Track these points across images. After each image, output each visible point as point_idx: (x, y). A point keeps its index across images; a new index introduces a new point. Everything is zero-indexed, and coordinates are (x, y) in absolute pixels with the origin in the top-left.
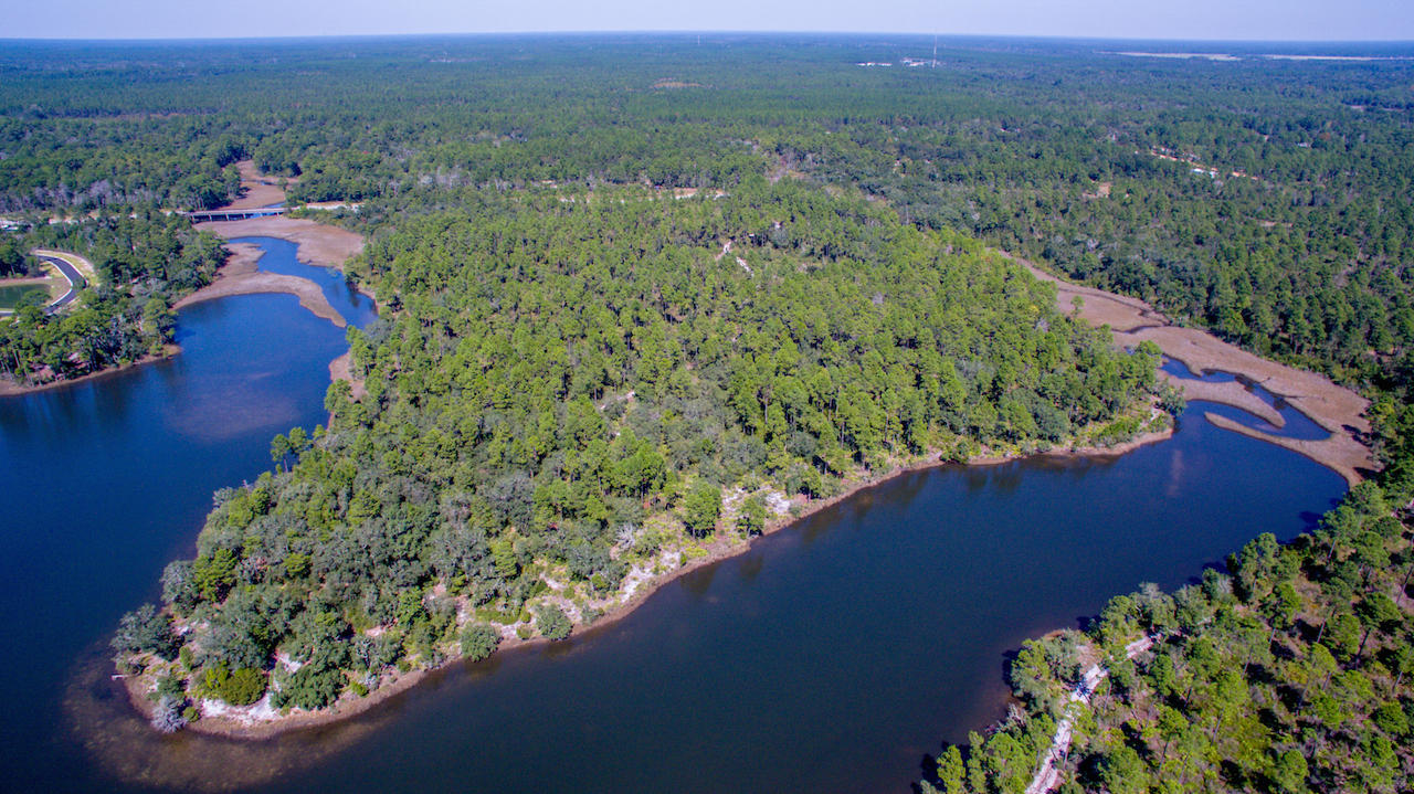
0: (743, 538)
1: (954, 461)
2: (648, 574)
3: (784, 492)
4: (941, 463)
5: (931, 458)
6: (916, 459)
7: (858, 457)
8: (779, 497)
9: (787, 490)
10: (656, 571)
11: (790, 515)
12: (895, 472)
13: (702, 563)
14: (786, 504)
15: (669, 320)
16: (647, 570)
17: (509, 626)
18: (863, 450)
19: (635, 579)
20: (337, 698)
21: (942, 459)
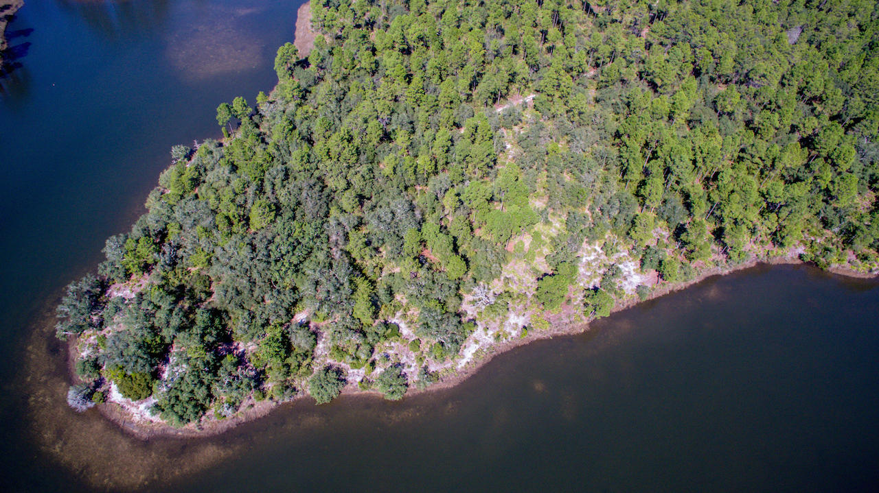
0: (585, 313)
1: (814, 264)
2: (489, 339)
3: (638, 262)
4: (799, 262)
5: (791, 253)
6: (776, 251)
7: (719, 234)
8: (632, 268)
9: (642, 262)
10: (498, 337)
11: (636, 295)
12: (749, 263)
13: (540, 336)
14: (636, 279)
15: (587, 11)
16: (490, 332)
17: (356, 371)
18: (728, 225)
19: (476, 342)
20: (204, 413)
21: (800, 257)
